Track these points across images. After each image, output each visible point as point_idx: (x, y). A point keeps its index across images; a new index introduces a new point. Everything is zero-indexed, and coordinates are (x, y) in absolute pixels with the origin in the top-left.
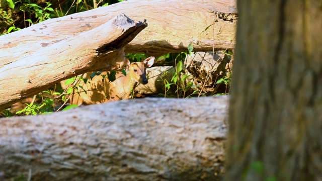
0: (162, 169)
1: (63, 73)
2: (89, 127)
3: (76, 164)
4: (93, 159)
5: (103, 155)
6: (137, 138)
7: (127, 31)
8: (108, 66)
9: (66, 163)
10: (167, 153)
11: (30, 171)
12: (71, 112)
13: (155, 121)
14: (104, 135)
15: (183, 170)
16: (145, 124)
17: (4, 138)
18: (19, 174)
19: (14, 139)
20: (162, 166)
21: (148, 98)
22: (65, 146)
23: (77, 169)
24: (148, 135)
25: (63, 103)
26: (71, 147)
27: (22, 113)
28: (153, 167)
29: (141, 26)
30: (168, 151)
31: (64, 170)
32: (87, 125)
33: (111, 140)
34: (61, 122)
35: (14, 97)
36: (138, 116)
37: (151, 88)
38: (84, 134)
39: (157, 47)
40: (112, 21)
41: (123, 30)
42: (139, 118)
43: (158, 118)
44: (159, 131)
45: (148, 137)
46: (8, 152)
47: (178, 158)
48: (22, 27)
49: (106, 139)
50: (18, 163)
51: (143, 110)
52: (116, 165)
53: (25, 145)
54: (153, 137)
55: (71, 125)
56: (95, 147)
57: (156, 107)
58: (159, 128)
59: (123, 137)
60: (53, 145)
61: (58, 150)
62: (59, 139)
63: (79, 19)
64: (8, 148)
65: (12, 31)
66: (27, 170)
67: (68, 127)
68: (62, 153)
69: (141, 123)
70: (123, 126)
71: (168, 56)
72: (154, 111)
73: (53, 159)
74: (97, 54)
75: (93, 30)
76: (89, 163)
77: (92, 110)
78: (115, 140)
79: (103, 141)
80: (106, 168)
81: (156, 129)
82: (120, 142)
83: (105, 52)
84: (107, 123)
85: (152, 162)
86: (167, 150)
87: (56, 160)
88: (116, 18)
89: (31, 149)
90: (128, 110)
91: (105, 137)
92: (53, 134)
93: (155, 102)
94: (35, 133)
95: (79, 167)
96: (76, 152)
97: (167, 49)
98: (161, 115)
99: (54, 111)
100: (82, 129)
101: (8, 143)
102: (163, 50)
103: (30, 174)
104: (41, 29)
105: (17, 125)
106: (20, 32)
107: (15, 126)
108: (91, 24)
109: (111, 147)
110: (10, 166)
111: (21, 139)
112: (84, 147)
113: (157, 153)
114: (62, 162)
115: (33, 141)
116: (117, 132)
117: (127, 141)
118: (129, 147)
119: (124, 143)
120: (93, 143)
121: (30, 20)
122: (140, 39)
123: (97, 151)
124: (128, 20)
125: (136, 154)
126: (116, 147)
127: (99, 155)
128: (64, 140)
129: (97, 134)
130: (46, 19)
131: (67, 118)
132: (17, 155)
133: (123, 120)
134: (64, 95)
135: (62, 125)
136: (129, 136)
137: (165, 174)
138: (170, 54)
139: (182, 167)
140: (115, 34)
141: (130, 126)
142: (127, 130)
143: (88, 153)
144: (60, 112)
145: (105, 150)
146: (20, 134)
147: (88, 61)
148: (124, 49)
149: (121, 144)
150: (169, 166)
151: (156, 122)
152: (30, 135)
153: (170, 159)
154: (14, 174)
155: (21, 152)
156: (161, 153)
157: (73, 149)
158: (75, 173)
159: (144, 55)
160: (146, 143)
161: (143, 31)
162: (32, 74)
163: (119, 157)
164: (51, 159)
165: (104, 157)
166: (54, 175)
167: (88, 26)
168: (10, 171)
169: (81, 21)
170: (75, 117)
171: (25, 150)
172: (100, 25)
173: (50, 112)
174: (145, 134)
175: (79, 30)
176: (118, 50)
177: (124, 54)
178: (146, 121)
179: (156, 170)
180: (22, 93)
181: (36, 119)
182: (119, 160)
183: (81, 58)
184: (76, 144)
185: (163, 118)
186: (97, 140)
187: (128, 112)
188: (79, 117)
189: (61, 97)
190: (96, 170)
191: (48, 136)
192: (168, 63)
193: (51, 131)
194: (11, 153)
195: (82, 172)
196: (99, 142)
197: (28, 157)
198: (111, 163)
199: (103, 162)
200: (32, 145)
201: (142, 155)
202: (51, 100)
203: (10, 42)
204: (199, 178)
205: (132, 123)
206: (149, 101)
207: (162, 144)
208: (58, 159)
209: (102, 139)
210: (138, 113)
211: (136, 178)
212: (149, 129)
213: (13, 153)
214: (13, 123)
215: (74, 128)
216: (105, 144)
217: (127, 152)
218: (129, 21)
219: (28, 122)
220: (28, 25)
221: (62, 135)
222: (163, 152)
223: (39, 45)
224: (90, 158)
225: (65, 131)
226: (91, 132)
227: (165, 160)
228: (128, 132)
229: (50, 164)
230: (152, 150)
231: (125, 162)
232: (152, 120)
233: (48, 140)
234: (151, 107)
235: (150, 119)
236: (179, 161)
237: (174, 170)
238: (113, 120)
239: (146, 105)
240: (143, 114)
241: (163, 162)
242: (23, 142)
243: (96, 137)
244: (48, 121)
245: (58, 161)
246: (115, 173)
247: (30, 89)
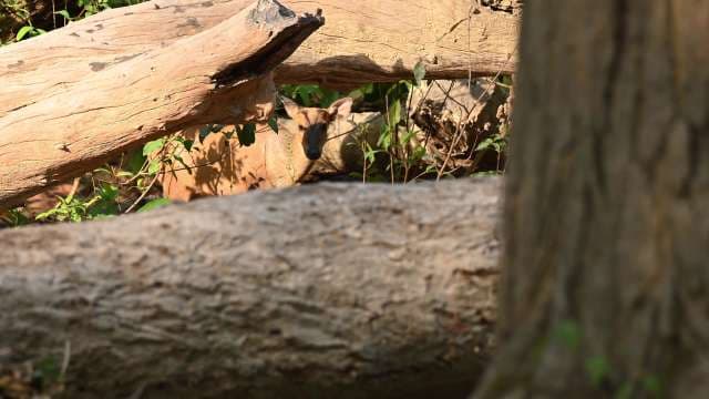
0: (358, 339)
1: (140, 128)
2: (197, 248)
3: (169, 329)
4: (205, 318)
5: (230, 308)
6: (303, 271)
7: (279, 34)
8: (238, 111)
9: (146, 327)
10: (370, 305)
11: (68, 345)
12: (158, 216)
13: (341, 232)
14: (231, 264)
15: (404, 342)
16: (320, 241)
17: (9, 272)
18: (44, 352)
19: (31, 276)
20: (357, 332)
21: (326, 184)
22: (142, 289)
23: (171, 341)
24: (327, 264)
25: (140, 195)
26: (158, 291)
27: (49, 217)
28: (338, 334)
29: (311, 24)
30: (371, 300)
31: (142, 342)
32: (193, 244)
33: (245, 277)
34: (134, 237)
35: (31, 183)
36: (305, 222)
37: (333, 162)
38: (184, 263)
39: (344, 70)
40: (246, 12)
41: (271, 33)
42: (307, 228)
43: (349, 226)
44: (351, 255)
45: (328, 269)
46: (20, 303)
47: (393, 314)
48: (48, 28)
49: (233, 275)
50: (41, 328)
51: (315, 209)
52: (257, 330)
53: (56, 287)
54: (337, 269)
55: (157, 243)
56: (209, 292)
57: (343, 203)
58: (352, 249)
59: (272, 269)
60: (119, 287)
61: (129, 298)
62: (131, 275)
63: (174, 9)
64: (18, 294)
65: (27, 36)
66: (62, 344)
67: (151, 248)
68: (137, 306)
69: (311, 238)
70: (272, 245)
71: (370, 90)
72: (340, 212)
73: (120, 318)
74: (213, 86)
75: (205, 33)
76: (197, 327)
77: (202, 211)
78: (255, 276)
79: (227, 279)
80: (235, 339)
81: (344, 251)
82: (265, 281)
83: (232, 81)
84: (235, 239)
85: (337, 322)
86: (369, 297)
87: (123, 321)
88: (254, 6)
89: (70, 296)
90: (284, 210)
91: (233, 270)
92: (117, 263)
93: (341, 191)
94: (78, 260)
95: (175, 337)
96: (169, 303)
97: (367, 75)
98: (354, 221)
99: (118, 213)
100: (182, 253)
101: (19, 284)
102: (360, 77)
103: (67, 353)
104: (90, 31)
105: (39, 243)
106: (46, 38)
107: (35, 246)
108: (199, 20)
109: (246, 291)
110: (23, 335)
111: (47, 276)
112: (185, 291)
113: (347, 304)
114: (136, 326)
115: (74, 280)
116: (259, 258)
117: (281, 277)
118: (286, 291)
119: (275, 283)
120: (206, 283)
121: (64, 13)
122: (309, 52)
123: (217, 300)
124: (280, 11)
125: (300, 307)
126: (255, 291)
127: (219, 309)
128: (143, 276)
129: (214, 263)
130: (101, 9)
131: (149, 229)
132: (39, 309)
133: (271, 233)
134: (141, 177)
135: (138, 244)
136: (284, 266)
137: (365, 350)
138: (376, 85)
139: (403, 336)
140: (253, 41)
141: (287, 244)
142: (282, 253)
143: (195, 306)
144: (132, 216)
145: (233, 298)
146: (45, 263)
147: (194, 102)
148: (272, 74)
149: (268, 285)
150: (374, 333)
151: (345, 237)
152: (67, 266)
153: (375, 317)
154: (31, 352)
155: (47, 303)
156: (356, 305)
157: (162, 296)
158: (167, 348)
159: (316, 87)
160: (324, 282)
161: (315, 36)
162: (71, 132)
163: (264, 314)
164: (115, 319)
165: (229, 313)
166: (121, 354)
167: (194, 23)
168: (23, 345)
169: (178, 14)
170: (165, 226)
171: (57, 298)
172: (220, 21)
173: (111, 216)
174: (319, 263)
175: (174, 33)
176: (260, 77)
177: (273, 87)
178: (322, 234)
179: (345, 343)
180: (49, 173)
181: (78, 230)
182: (263, 320)
183: (178, 96)
184: (168, 286)
185: (359, 228)
186: (214, 277)
187: (281, 214)
188: (175, 227)
189: (136, 180)
190: (212, 343)
191: (107, 268)
192: (370, 104)
193: (114, 256)
194: (25, 304)
195: (182, 347)
196: (218, 281)
197: (63, 314)
198: (246, 327)
199: (228, 325)
200: (72, 289)
201: (313, 310)
202: (113, 188)
203: (21, 62)
204: (439, 358)
205: (293, 238)
206: (330, 190)
207: (358, 284)
208: (128, 319)
209: (226, 274)
210: (304, 216)
211: (302, 360)
212: (329, 251)
213: (31, 305)
214: (28, 240)
215: (164, 251)
216: (232, 284)
217: (281, 303)
218: (284, 12)
219: (63, 238)
220: (61, 23)
221: (136, 265)
222: (360, 302)
223: (85, 65)
224: (199, 317)
225: (145, 258)
226: (203, 258)
227: (365, 320)
228: (282, 259)
229: (111, 330)
230: (335, 298)
231: (277, 324)
232: (334, 232)
233: (107, 276)
234: (335, 202)
235: (331, 228)
236: (395, 321)
237: (384, 342)
238: (248, 233)
239: (322, 198)
240: (314, 219)
241: (359, 324)
242: (51, 283)
243: (210, 270)
244: (106, 234)
245: (131, 323)
246: (254, 349)
247: (66, 165)
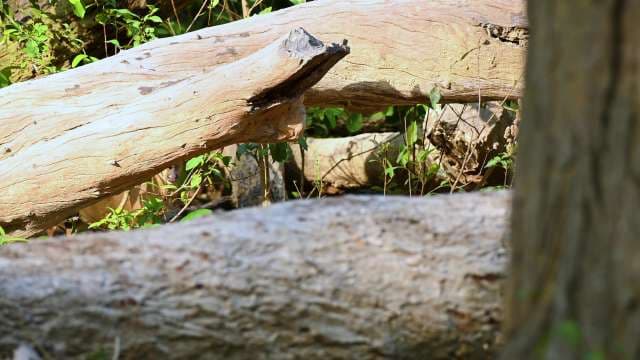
0: (379, 337)
1: (183, 146)
2: (234, 254)
3: (208, 327)
4: (241, 316)
5: (263, 308)
6: (330, 275)
7: (309, 62)
8: (271, 131)
9: (188, 325)
10: (389, 306)
11: (118, 340)
12: (198, 225)
13: (364, 240)
14: (265, 268)
15: (420, 339)
16: (344, 248)
17: (66, 275)
18: (96, 347)
19: (85, 278)
20: (378, 330)
21: (351, 197)
22: (185, 291)
23: (209, 337)
24: (351, 269)
25: (182, 206)
26: (199, 293)
27: (102, 226)
28: (360, 332)
29: (337, 53)
30: (391, 301)
31: (184, 338)
32: (231, 250)
33: (277, 280)
34: (178, 244)
35: (86, 195)
36: (331, 231)
37: (357, 177)
38: (222, 268)
39: (368, 94)
40: (280, 42)
41: (302, 61)
42: (333, 236)
43: (370, 235)
44: (372, 262)
45: (351, 273)
46: (75, 303)
47: (410, 314)
48: (101, 56)
49: (266, 278)
50: (94, 326)
51: (340, 220)
52: (288, 328)
53: (107, 288)
54: (360, 273)
55: (197, 249)
56: (245, 293)
57: (365, 214)
58: (373, 255)
59: (302, 272)
60: (163, 289)
61: (173, 299)
62: (175, 278)
63: (214, 39)
64: (74, 295)
65: (82, 63)
66: (112, 340)
67: (193, 253)
68: (180, 306)
69: (337, 245)
70: (301, 252)
71: (390, 113)
72: (363, 222)
73: (164, 316)
74: (249, 109)
75: (241, 61)
76: (234, 325)
77: (239, 221)
78: (286, 280)
79: (262, 282)
80: (268, 336)
81: (367, 257)
82: (295, 284)
83: (266, 104)
84: (268, 245)
85: (359, 323)
86: (389, 298)
87: (168, 319)
88: (287, 36)
89: (119, 296)
90: (312, 220)
91: (266, 274)
92: (162, 267)
93: (364, 204)
94: (127, 265)
95: (215, 334)
96: (209, 303)
97: (388, 99)
98: (376, 230)
99: (164, 222)
100: (221, 258)
101: (73, 285)
102: (382, 101)
103: (117, 347)
104: (139, 59)
105: (92, 249)
106: (97, 65)
107: (89, 251)
108: (237, 49)
109: (278, 293)
110: (77, 332)
111: (99, 278)
112: (224, 293)
113: (369, 305)
114: (180, 324)
115: (123, 282)
116: (290, 264)
117: (310, 280)
118: (314, 293)
119: (304, 286)
120: (242, 285)
121: (115, 42)
122: (334, 79)
123: (251, 300)
124: (310, 41)
125: (326, 307)
126: (287, 292)
127: (254, 309)
128: (185, 279)
129: (250, 268)
130: (148, 38)
131: (191, 236)
132: (92, 308)
133: (301, 240)
134: (184, 190)
135: (181, 250)
136: (312, 271)
137: (385, 346)
138: (395, 108)
139: (419, 333)
140: (285, 68)
141: (316, 251)
142: (310, 259)
143: (232, 306)
144: (176, 225)
145: (266, 299)
146: (97, 267)
147: (232, 123)
148: (303, 98)
149: (298, 288)
150: (393, 332)
151: (367, 244)
152: (117, 270)
153: (394, 317)
154: (84, 347)
155: (99, 303)
156: (377, 306)
157: (202, 297)
158: (207, 344)
159: (342, 109)
160: (347, 286)
161: (341, 64)
162: (120, 149)
163: (294, 313)
164: (160, 318)
165: (263, 313)
166: (165, 348)
167: (233, 52)
168: (77, 341)
169: (219, 44)
170: (206, 234)
171: (108, 299)
172: (256, 50)
173: (157, 225)
174: (344, 268)
175: (214, 60)
176: (291, 101)
177: (303, 109)
178: (347, 242)
179: (367, 339)
180: (102, 186)
181: (127, 237)
182: (293, 319)
183: (218, 118)
184: (208, 288)
185: (380, 236)
186: (249, 280)
187: (309, 224)
188: (214, 234)
189: (179, 195)
190: (247, 339)
191: (153, 272)
192: (390, 125)
193: (159, 261)
194: (79, 304)
195: (220, 343)
196: (254, 283)
197: (114, 313)
198: (278, 325)
199: (261, 323)
200: (121, 290)
201: (338, 310)
202: (158, 200)
203: (77, 86)
204: (452, 354)
205: (320, 245)
206: (353, 202)
207: (379, 287)
208: (172, 318)
209: (260, 277)
210: (331, 225)
211: (328, 355)
212: (353, 257)
213: (84, 305)
214: (82, 246)
215: (205, 256)
216: (265, 287)
217: (310, 304)
218: (313, 42)
219: (114, 244)
220: (112, 51)
221: (180, 269)
222: (381, 304)
223: (135, 90)
224: (236, 316)
225: (187, 263)
226: (239, 264)
227: (385, 319)
228: (310, 264)
229: (156, 327)
230: (358, 300)
231: (306, 322)
232: (358, 240)
233: (154, 279)
234: (358, 213)
235: (354, 237)
236: (412, 320)
237: (402, 339)
238: (281, 240)
239: (348, 209)
240: (340, 228)
241: (380, 323)
242: (102, 284)
243: (247, 274)
244: (152, 241)
245: (174, 321)
246: (285, 345)
247: (117, 179)
